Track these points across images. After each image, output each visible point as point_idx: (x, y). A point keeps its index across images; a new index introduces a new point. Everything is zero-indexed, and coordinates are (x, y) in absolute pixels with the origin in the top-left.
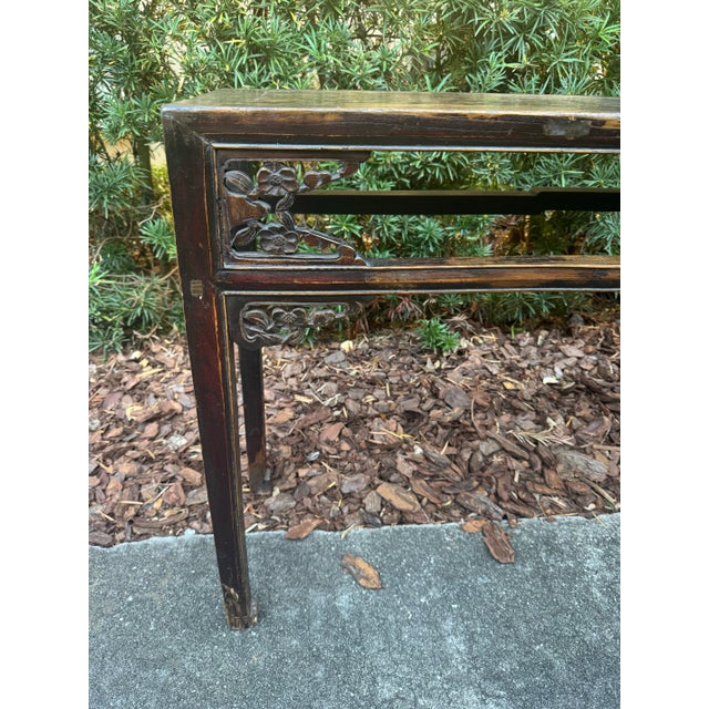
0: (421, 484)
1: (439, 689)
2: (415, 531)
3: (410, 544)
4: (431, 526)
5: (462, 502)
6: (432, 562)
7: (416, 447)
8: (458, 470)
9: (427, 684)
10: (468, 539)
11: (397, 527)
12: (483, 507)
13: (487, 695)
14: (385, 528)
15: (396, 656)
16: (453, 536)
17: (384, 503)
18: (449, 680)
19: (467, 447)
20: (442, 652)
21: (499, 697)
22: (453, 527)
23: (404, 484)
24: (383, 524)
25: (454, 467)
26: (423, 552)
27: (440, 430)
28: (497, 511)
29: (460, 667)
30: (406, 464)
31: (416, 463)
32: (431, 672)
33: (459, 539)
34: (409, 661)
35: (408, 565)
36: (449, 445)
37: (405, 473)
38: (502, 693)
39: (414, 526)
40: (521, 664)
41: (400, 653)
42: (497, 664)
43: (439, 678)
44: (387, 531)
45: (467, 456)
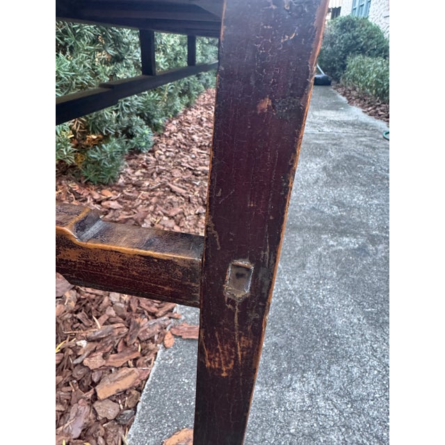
0: (114, 359)
1: (284, 414)
2: (153, 383)
3: (164, 392)
4: (154, 370)
5: (146, 338)
6: (186, 381)
7: (78, 343)
8: (119, 325)
9: (281, 422)
10: (176, 349)
11: (143, 397)
12: (157, 326)
13: (290, 385)
14: (139, 407)
15: (258, 439)
16: (170, 358)
17: (114, 399)
18: (279, 405)
19: (106, 308)
20: (259, 403)
21: (291, 379)
22: (162, 354)
23: (108, 372)
24: (135, 408)
25: (116, 326)
26: (176, 385)
27: (79, 316)
28: (165, 320)
29: (271, 394)
30: (93, 359)
31: (95, 351)
32: (273, 416)
33: (174, 354)
34: (263, 429)
35: (184, 401)
36: (97, 317)
37: (99, 365)
38: (289, 376)
39: (148, 382)
40: (273, 358)
41: (257, 434)
42: (272, 371)
43: (277, 412)
44: (143, 407)
45: (112, 313)
